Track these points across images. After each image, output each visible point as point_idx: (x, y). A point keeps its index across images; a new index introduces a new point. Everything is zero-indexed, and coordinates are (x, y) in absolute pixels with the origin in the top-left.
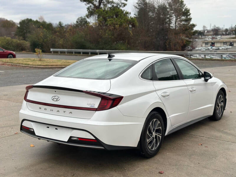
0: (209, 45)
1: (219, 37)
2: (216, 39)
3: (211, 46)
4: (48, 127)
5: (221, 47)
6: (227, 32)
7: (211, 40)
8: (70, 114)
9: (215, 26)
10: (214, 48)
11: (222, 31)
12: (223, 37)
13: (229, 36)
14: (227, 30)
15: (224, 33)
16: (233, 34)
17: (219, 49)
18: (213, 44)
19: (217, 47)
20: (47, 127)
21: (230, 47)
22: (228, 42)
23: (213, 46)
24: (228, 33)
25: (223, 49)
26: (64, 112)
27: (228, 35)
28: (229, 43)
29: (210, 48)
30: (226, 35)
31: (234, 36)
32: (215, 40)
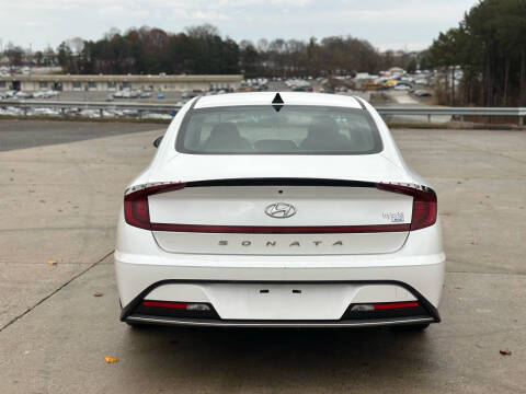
0: (8, 87)
1: (25, 70)
2: (21, 73)
3: (11, 89)
4: (267, 291)
5: (35, 91)
6: (41, 59)
7: (8, 75)
8: (338, 246)
9: (11, 44)
10: (19, 93)
11: (30, 57)
12: (35, 69)
13: (48, 69)
14: (39, 55)
15: (35, 61)
16: (57, 65)
17: (31, 97)
18: (16, 86)
19: (27, 92)
20: (262, 292)
21: (56, 92)
22: (50, 82)
23: (19, 90)
24: (42, 61)
25: (40, 96)
26: (317, 243)
27: (45, 65)
28: (52, 84)
29: (11, 93)
30: (40, 65)
31: (59, 69)
32: (18, 76)
